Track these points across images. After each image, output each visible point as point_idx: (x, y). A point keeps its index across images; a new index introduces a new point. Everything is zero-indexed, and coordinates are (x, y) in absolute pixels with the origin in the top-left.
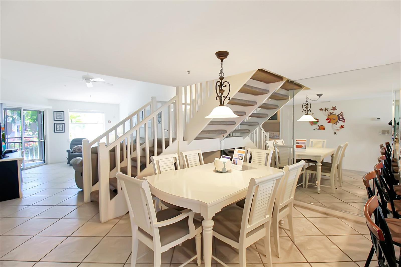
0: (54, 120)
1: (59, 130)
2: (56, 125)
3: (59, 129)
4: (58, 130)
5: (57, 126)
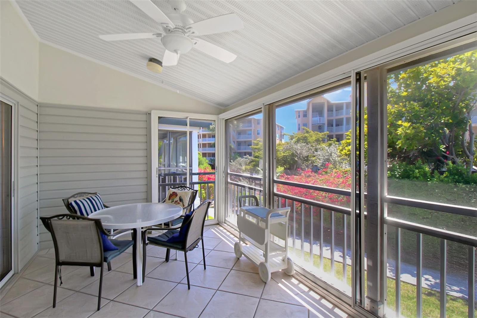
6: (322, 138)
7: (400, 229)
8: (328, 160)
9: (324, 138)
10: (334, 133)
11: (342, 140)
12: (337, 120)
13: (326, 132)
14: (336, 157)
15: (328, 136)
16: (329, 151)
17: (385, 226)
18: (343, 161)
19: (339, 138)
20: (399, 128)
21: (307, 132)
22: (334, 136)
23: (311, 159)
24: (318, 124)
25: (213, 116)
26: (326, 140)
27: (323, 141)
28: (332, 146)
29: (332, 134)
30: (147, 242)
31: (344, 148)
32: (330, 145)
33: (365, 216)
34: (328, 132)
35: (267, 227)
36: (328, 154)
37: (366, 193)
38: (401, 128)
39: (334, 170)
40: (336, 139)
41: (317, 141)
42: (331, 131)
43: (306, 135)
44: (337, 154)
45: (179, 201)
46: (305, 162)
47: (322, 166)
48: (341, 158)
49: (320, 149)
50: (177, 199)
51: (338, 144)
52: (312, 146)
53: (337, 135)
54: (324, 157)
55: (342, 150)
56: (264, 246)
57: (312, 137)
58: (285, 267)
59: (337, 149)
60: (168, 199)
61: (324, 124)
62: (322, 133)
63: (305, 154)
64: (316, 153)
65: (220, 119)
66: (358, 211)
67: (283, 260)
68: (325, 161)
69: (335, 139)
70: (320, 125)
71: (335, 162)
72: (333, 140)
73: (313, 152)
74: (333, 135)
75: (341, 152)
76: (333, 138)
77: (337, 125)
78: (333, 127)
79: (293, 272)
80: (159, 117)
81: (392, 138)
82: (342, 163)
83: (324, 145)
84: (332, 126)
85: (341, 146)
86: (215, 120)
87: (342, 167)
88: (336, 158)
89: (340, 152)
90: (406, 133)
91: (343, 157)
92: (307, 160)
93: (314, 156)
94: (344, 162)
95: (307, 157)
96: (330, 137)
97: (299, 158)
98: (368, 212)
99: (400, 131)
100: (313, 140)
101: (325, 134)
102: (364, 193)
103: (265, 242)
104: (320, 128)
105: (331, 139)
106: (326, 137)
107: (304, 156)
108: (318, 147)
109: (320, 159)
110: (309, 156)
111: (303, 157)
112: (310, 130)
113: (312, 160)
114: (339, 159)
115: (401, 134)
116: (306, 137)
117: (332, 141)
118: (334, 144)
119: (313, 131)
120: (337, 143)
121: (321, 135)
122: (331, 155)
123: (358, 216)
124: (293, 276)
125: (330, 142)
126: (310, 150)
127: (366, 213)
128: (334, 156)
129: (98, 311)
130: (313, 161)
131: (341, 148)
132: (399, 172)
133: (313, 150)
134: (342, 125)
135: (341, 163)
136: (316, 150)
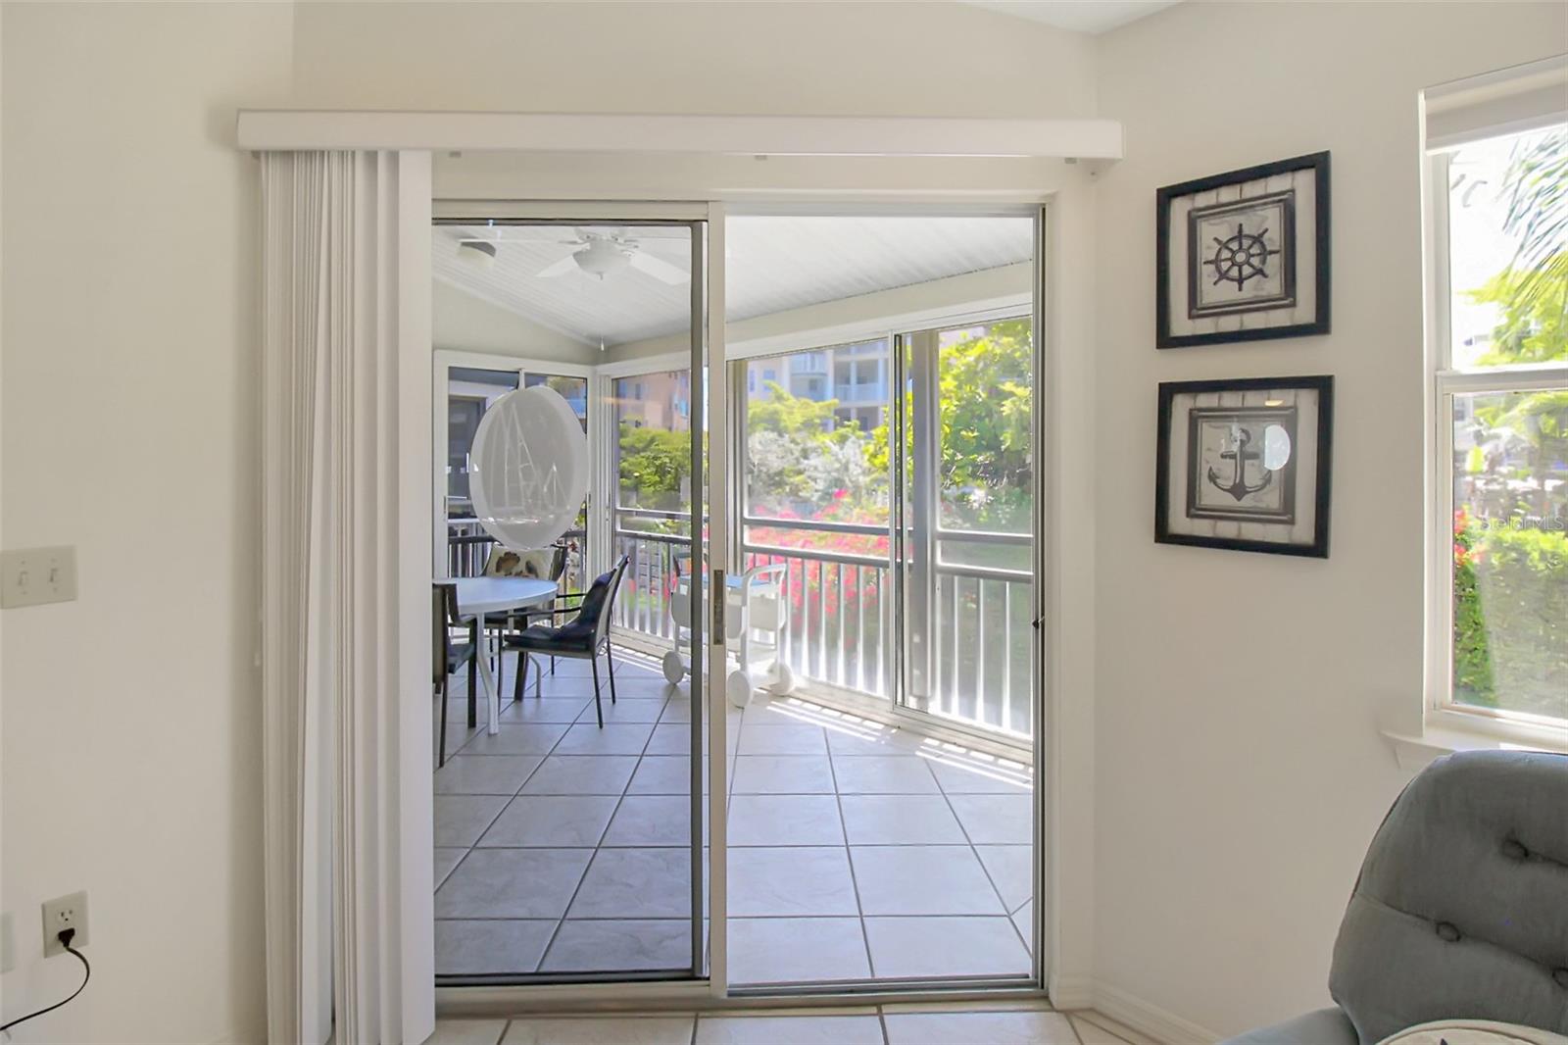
0: (1166, 340)
1: (1229, 500)
2: (1194, 419)
3: (1238, 490)
4: (1211, 496)
5: (1206, 430)
6: (820, 417)
7: (956, 578)
8: (838, 482)
9: (826, 417)
10: (854, 404)
11: (875, 426)
12: (860, 366)
13: (832, 402)
14: (859, 474)
15: (837, 412)
16: (841, 457)
17: (938, 577)
18: (879, 486)
19: (867, 421)
20: (1006, 399)
21: (779, 398)
22: (853, 414)
23: (792, 480)
24: (808, 374)
25: (582, 366)
26: (831, 425)
27: (824, 426)
28: (849, 443)
29: (845, 405)
30: (505, 643)
31: (880, 448)
32: (843, 440)
33: (910, 566)
34: (836, 401)
35: (744, 603)
36: (837, 465)
37: (911, 529)
38: (1010, 400)
39: (857, 510)
40: (858, 423)
41: (808, 425)
42: (845, 397)
43: (777, 406)
44: (861, 467)
45: (525, 572)
46: (773, 488)
47: (822, 498)
48: (874, 476)
49: (814, 450)
50: (522, 566)
51: (865, 438)
52: (793, 441)
53: (860, 410)
54: (829, 473)
55: (874, 456)
56: (738, 640)
57: (791, 413)
58: (775, 680)
59: (863, 453)
60: (494, 568)
61: (825, 375)
62: (821, 404)
63: (775, 464)
64: (806, 462)
65: (600, 376)
66: (899, 560)
67: (771, 671)
68: (830, 487)
69: (855, 422)
70: (815, 377)
71: (857, 487)
72: (849, 426)
73: (797, 459)
74: (848, 410)
75: (873, 459)
76: (849, 420)
77: (861, 381)
78: (847, 386)
79: (791, 689)
80: (450, 368)
81: (994, 427)
82: (874, 490)
83: (826, 439)
84: (847, 381)
85: (872, 442)
86: (586, 379)
87: (875, 503)
88: (861, 478)
89: (869, 460)
90: (1021, 413)
91: (875, 475)
92: (780, 484)
93: (800, 473)
94: (881, 488)
95: (780, 473)
96: (843, 415)
97: (758, 476)
98: (914, 560)
99: (1007, 408)
100: (797, 422)
101: (828, 407)
102: (908, 527)
103: (742, 631)
104: (814, 388)
105: (846, 423)
106: (832, 415)
107: (772, 471)
108: (810, 444)
109: (815, 480)
110: (786, 472)
111: (769, 476)
112: (785, 391)
113: (792, 484)
114: (868, 479)
115: (1009, 416)
116: (776, 412)
117: (847, 429)
118: (853, 438)
119: (797, 395)
120: (862, 433)
121: (816, 409)
122: (846, 469)
123: (900, 567)
124: (790, 696)
125: (842, 431)
126: (789, 455)
127: (911, 561)
128: (855, 473)
129: (442, 769)
130: (797, 486)
131: (871, 448)
132: (1007, 513)
133: (797, 454)
134: (873, 379)
135: (871, 492)
136: (805, 454)
